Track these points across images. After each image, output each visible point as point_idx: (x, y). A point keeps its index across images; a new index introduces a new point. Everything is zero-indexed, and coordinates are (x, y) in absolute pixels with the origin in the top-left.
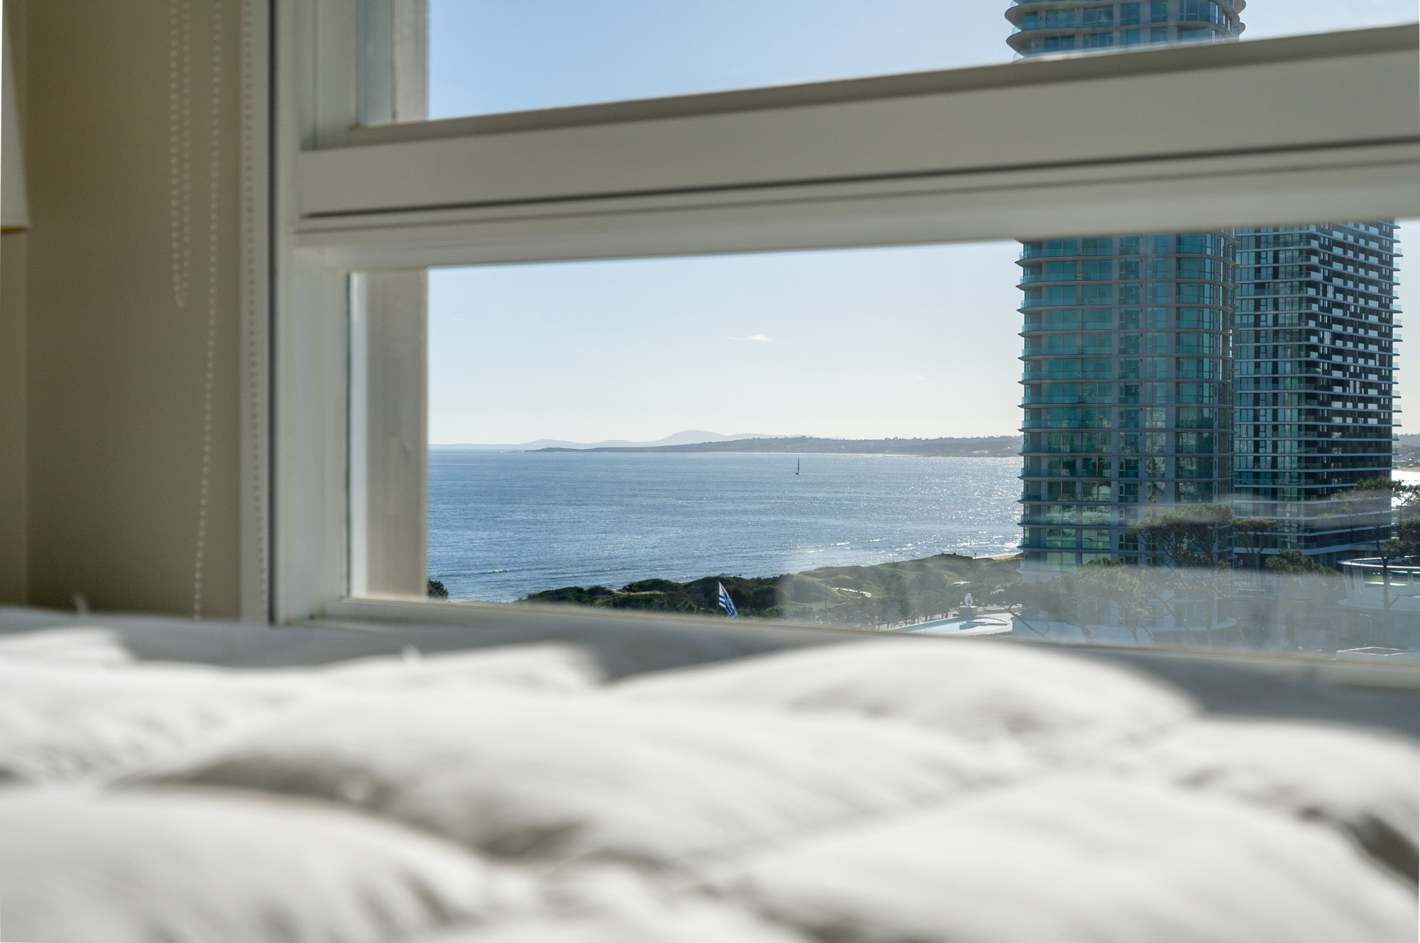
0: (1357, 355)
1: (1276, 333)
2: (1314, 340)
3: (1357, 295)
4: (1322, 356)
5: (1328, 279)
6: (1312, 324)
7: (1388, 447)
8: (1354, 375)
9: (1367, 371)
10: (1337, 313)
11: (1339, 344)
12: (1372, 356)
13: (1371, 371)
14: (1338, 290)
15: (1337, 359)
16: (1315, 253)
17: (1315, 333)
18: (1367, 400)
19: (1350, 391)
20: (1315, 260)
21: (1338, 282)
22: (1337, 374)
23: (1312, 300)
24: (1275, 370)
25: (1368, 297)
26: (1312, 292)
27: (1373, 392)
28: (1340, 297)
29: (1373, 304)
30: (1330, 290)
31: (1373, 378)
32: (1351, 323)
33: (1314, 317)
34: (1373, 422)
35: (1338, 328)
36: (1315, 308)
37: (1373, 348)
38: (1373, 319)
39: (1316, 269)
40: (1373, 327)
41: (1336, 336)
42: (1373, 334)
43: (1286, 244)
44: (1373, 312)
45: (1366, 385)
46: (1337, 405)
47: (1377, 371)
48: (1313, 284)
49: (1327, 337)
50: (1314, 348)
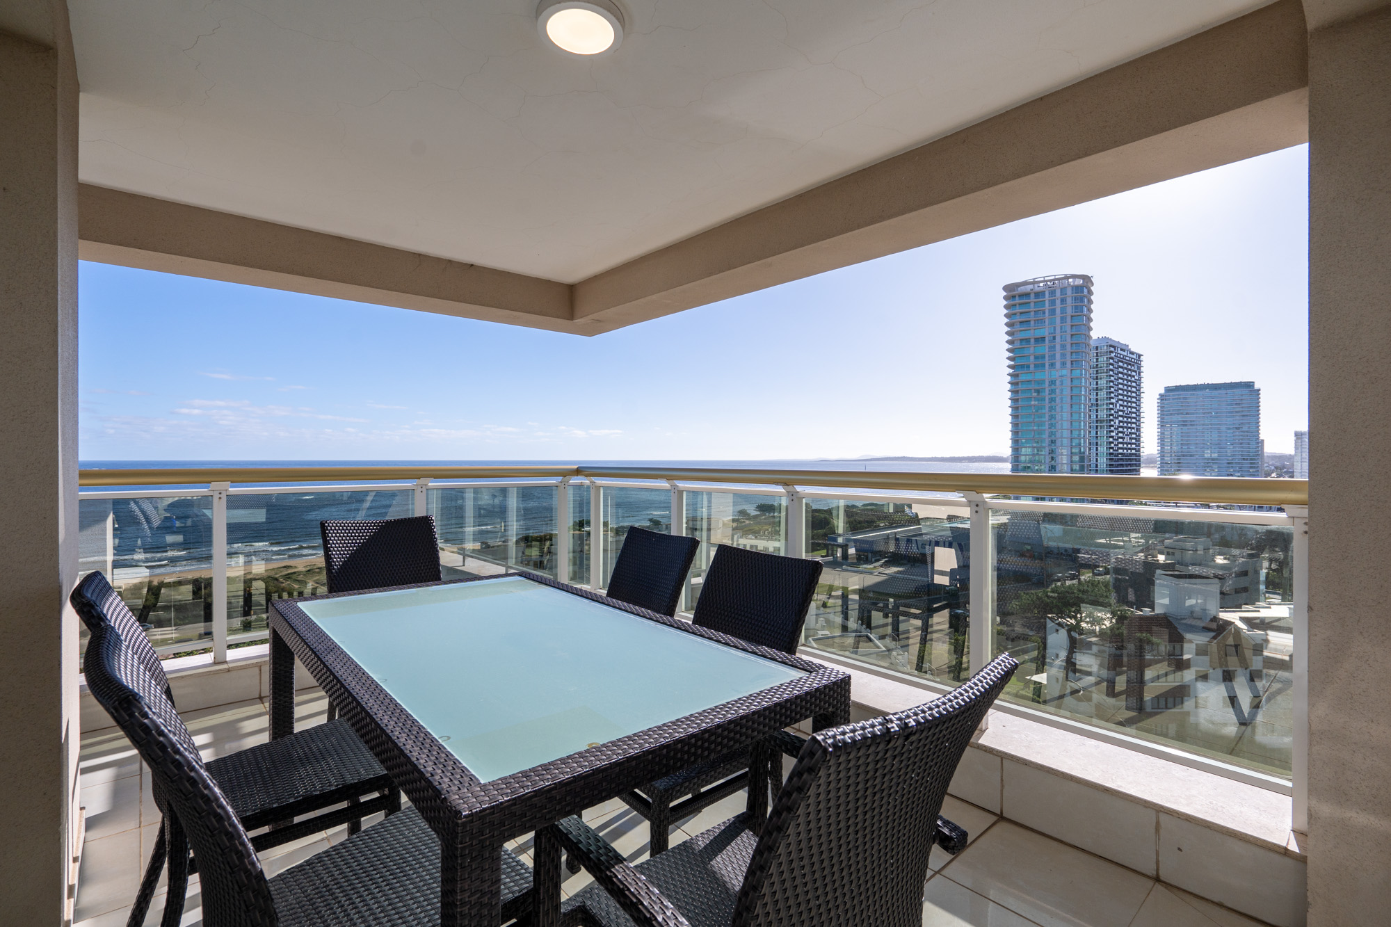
0: (1128, 428)
2: (1112, 423)
3: (1128, 407)
4: (1116, 429)
5: (1117, 401)
6: (1111, 417)
7: (1139, 460)
8: (1127, 435)
9: (1131, 433)
10: (1121, 413)
11: (1121, 424)
12: (1134, 428)
13: (1133, 433)
14: (1121, 405)
15: (1121, 429)
16: (1113, 392)
17: (1113, 420)
18: (1131, 444)
19: (1125, 441)
20: (1112, 395)
21: (1121, 402)
22: (1121, 435)
23: (1111, 409)
24: (1097, 433)
25: (1131, 407)
26: (1111, 406)
27: (1133, 441)
28: (1121, 408)
29: (1134, 410)
30: (1118, 405)
31: (1134, 436)
32: (1126, 417)
33: (1112, 415)
34: (1133, 451)
35: (1121, 419)
36: (1113, 412)
37: (1134, 426)
38: (1134, 415)
39: (1113, 398)
40: (1134, 418)
41: (1120, 422)
42: (1134, 421)
43: (1101, 390)
44: (1133, 413)
45: (1131, 439)
46: (1120, 446)
47: (1135, 434)
48: (1112, 404)
49: (1117, 422)
50: (1112, 426)
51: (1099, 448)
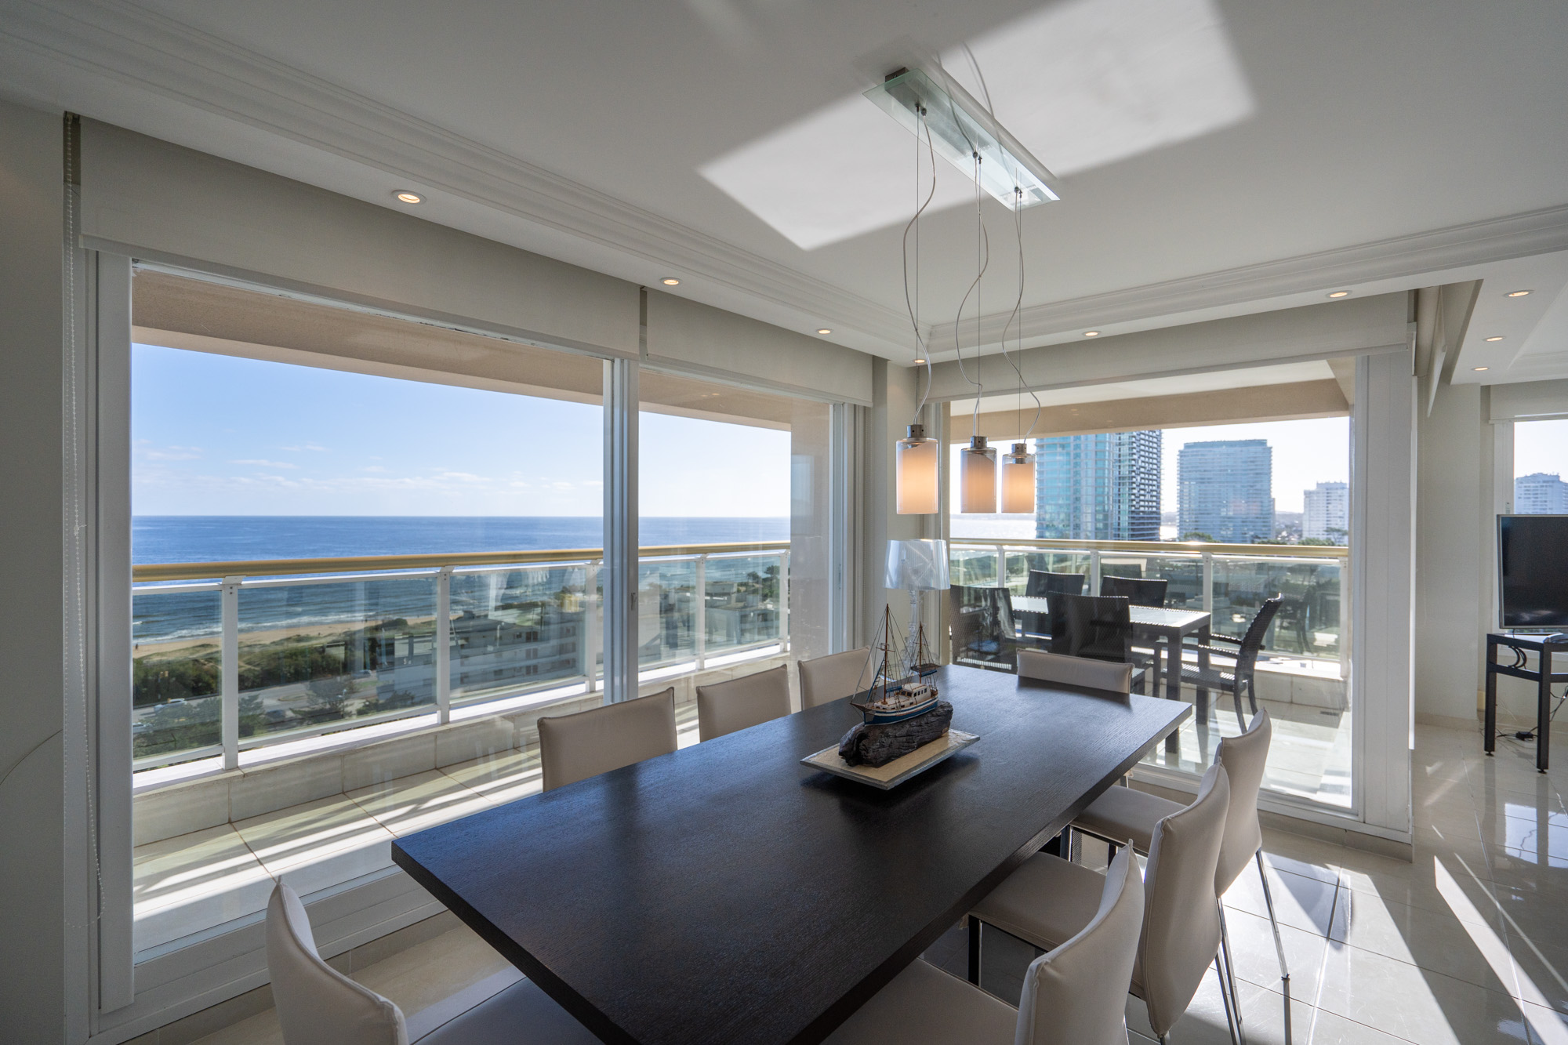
0: (1149, 485)
1: (1120, 478)
2: (1134, 480)
3: (1149, 463)
4: (1137, 486)
5: (1139, 458)
6: (1133, 474)
7: (1159, 519)
8: (1148, 492)
9: (1152, 491)
10: (1142, 470)
11: (1143, 481)
12: (1154, 485)
13: (1154, 491)
14: (1143, 462)
15: (1142, 487)
16: (1134, 448)
17: (1134, 477)
18: (1152, 501)
19: (1147, 498)
20: (1134, 451)
21: (1142, 459)
22: (1142, 492)
23: (1133, 465)
24: (1119, 491)
25: (1153, 464)
26: (1133, 462)
27: (1154, 499)
28: (1143, 464)
29: (1155, 467)
30: (1140, 462)
31: (1155, 493)
32: (1147, 473)
33: (1134, 471)
34: (1154, 509)
35: (1142, 475)
36: (1135, 468)
37: (1155, 483)
38: (1155, 472)
40: (1155, 475)
41: (1142, 478)
42: (1155, 477)
43: (1124, 445)
44: (1154, 469)
45: (1152, 496)
46: (1142, 503)
47: (1156, 491)
48: (1134, 460)
49: (1139, 478)
50: (1134, 483)
51: (1121, 506)
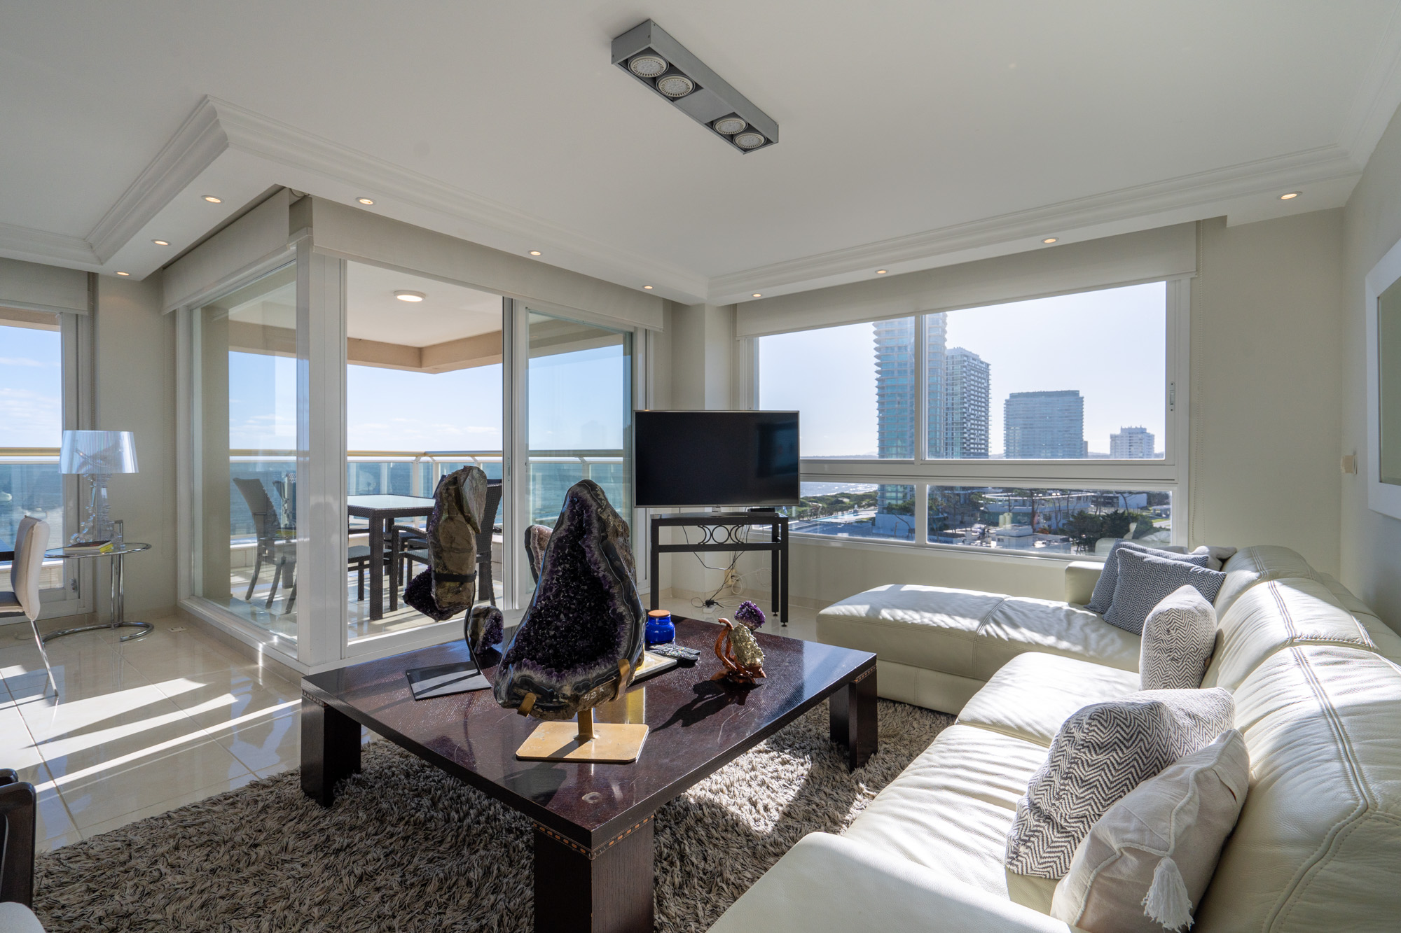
0: (978, 430)
1: (953, 423)
3: (978, 411)
4: (968, 430)
5: (969, 406)
6: (965, 420)
9: (981, 435)
10: (972, 417)
11: (973, 426)
15: (972, 431)
16: (966, 398)
17: (965, 423)
18: (981, 444)
21: (972, 407)
22: (972, 436)
25: (981, 411)
26: (964, 410)
27: (983, 442)
28: (973, 412)
29: (983, 414)
30: (970, 409)
32: (977, 420)
34: (983, 451)
35: (972, 421)
36: (965, 415)
37: (983, 428)
38: (983, 418)
39: (966, 403)
42: (983, 423)
47: (984, 435)
